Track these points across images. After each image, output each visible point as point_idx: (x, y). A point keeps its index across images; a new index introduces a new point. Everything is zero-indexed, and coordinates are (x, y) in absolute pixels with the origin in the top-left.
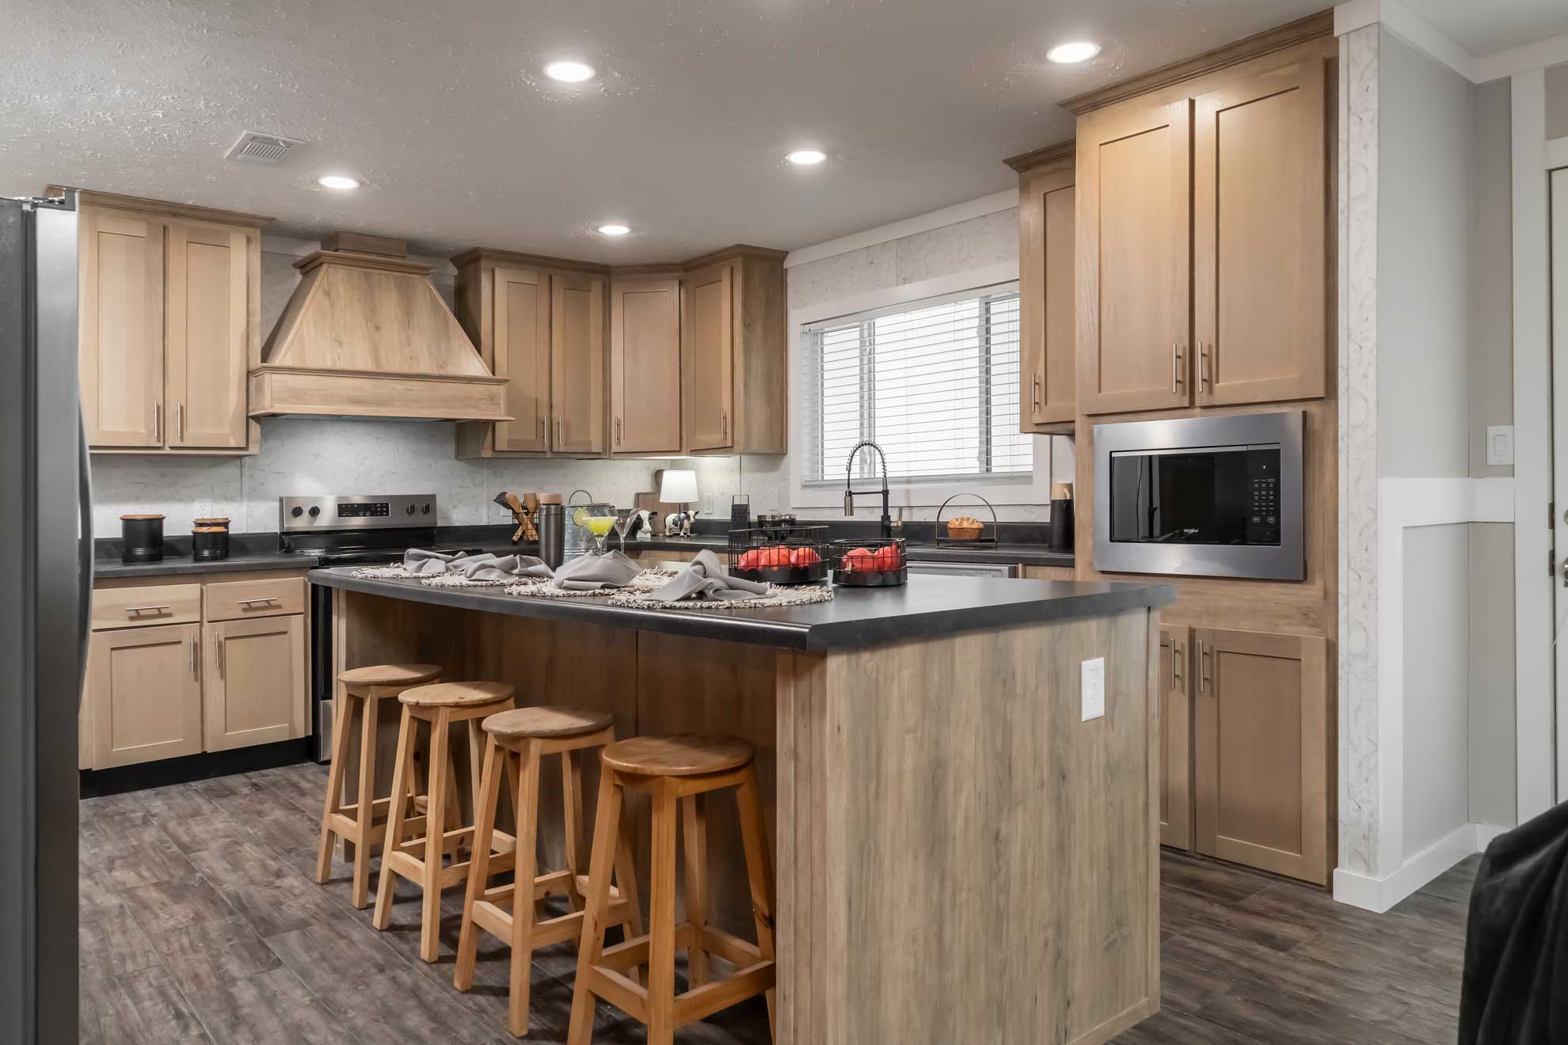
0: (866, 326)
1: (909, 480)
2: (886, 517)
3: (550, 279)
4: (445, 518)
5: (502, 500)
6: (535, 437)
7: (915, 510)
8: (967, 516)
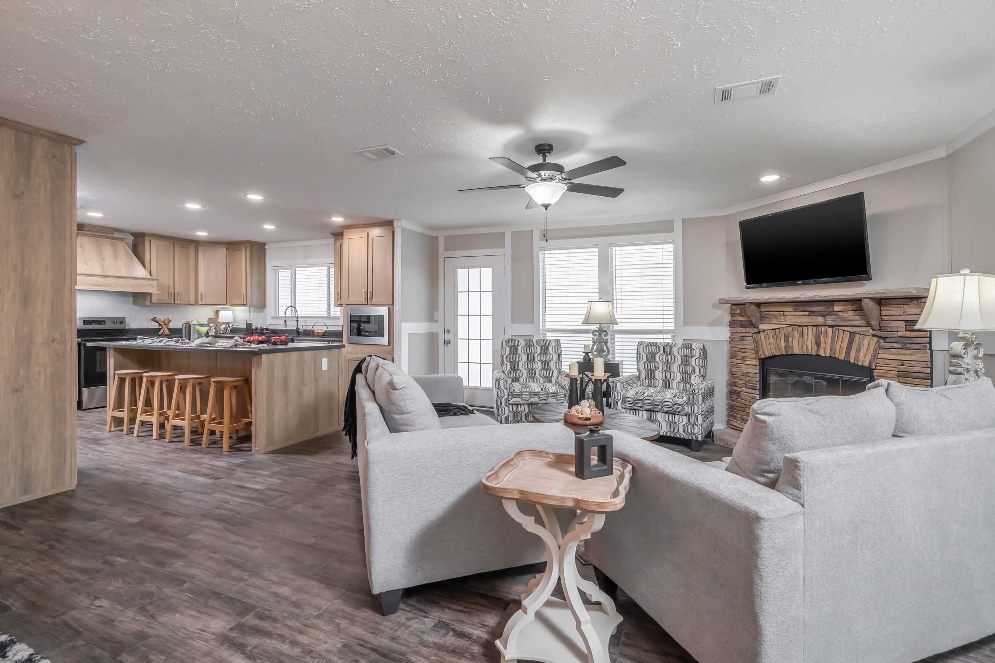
0: (293, 270)
1: (305, 318)
2: (298, 328)
3: (174, 244)
4: (129, 326)
5: (154, 320)
6: (167, 298)
7: (308, 327)
8: (320, 329)
